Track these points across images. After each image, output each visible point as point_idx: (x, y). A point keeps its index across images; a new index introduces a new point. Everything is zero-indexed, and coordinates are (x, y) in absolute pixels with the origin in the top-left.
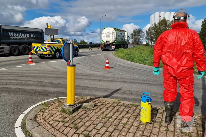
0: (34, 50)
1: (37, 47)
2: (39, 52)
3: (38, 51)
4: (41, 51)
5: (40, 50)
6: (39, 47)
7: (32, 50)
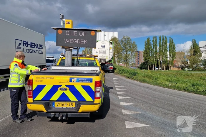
0: (40, 97)
1: (55, 89)
2: (59, 105)
3: (58, 100)
4: (69, 100)
5: (64, 98)
6: (64, 86)
7: (30, 100)
